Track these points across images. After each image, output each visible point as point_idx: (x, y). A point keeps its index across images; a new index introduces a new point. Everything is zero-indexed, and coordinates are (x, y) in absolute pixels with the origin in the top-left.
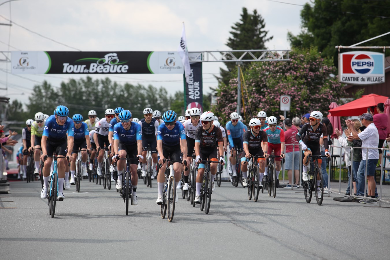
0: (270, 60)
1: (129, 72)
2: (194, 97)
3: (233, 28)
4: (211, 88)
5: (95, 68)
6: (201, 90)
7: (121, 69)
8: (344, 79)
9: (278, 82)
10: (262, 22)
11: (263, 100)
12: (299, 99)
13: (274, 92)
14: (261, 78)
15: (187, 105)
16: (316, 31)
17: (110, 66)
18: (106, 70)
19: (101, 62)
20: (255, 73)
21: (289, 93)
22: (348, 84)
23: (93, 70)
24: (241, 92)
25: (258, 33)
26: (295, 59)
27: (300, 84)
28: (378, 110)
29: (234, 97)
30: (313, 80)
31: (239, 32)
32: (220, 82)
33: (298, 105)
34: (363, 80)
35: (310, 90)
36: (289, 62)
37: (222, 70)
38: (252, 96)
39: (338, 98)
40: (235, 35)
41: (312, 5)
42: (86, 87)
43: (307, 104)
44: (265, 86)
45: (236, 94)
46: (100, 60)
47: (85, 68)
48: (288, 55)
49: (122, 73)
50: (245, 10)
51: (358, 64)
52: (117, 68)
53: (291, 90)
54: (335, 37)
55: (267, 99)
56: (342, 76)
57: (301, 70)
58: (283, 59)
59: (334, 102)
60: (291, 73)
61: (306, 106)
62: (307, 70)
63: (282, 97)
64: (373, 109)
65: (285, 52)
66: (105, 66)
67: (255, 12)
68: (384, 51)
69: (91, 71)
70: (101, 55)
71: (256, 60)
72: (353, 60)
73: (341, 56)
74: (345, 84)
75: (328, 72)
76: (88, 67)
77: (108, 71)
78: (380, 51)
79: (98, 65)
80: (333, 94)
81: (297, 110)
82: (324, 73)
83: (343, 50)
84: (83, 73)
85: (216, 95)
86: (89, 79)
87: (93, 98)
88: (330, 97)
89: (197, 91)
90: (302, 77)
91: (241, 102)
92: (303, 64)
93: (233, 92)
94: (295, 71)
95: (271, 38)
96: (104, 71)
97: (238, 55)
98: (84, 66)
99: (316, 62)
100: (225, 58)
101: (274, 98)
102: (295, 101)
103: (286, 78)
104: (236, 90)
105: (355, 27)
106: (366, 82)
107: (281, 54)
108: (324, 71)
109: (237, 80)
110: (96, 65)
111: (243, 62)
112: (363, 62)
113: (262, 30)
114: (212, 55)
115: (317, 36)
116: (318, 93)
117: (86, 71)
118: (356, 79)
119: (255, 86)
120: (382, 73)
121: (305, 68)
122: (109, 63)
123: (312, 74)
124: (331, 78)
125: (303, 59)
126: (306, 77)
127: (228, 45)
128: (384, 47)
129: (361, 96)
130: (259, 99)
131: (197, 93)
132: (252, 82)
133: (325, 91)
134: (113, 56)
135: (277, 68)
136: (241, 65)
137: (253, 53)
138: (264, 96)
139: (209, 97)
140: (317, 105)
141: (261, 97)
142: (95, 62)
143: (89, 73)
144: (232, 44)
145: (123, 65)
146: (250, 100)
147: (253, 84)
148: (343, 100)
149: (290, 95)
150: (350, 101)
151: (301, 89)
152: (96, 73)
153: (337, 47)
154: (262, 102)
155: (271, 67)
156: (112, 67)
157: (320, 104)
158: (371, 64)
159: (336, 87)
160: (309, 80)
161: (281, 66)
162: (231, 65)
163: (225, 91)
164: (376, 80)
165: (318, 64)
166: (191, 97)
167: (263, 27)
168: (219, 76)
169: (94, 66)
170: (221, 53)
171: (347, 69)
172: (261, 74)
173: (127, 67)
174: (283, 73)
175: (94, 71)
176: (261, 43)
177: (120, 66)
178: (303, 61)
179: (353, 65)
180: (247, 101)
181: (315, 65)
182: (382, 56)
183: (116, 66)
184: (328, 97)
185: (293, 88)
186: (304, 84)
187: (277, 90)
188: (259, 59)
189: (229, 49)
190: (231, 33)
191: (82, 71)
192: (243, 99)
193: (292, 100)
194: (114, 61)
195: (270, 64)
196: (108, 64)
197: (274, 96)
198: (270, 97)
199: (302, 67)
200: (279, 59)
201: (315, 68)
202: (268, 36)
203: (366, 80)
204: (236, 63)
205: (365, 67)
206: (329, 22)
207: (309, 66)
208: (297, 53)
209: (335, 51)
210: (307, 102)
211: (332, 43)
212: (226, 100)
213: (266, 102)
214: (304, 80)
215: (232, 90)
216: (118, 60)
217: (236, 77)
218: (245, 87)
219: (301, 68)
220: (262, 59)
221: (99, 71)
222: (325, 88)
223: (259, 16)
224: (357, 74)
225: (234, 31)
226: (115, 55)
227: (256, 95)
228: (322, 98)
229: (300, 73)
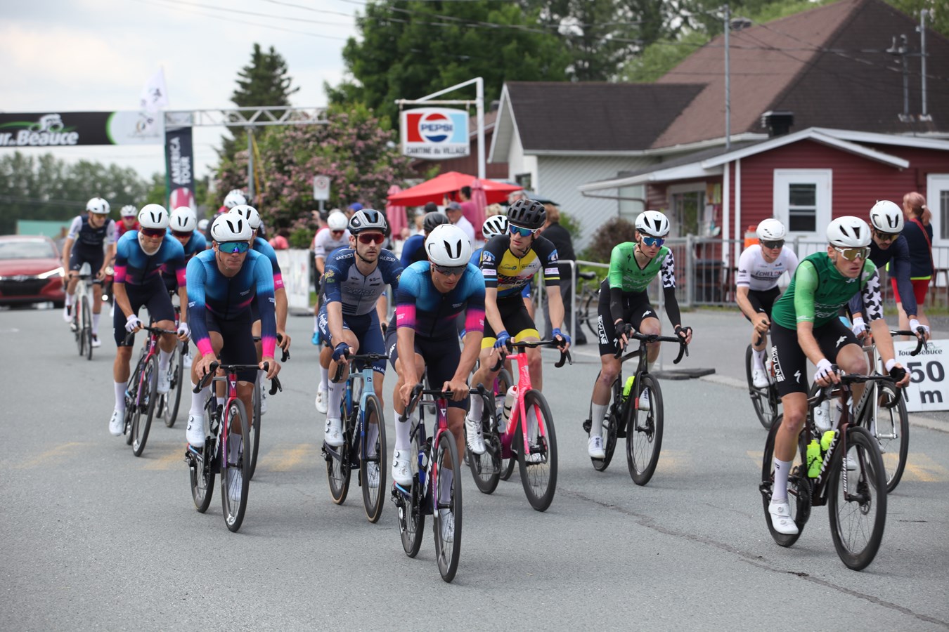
0: (297, 122)
1: (80, 142)
2: (182, 179)
3: (240, 74)
4: (208, 167)
5: (25, 138)
6: (191, 170)
7: (66, 139)
8: (410, 150)
9: (311, 156)
10: (282, 64)
11: (289, 183)
12: (344, 182)
13: (305, 170)
14: (284, 150)
15: (170, 192)
16: (366, 79)
17: (49, 134)
18: (44, 141)
19: (35, 129)
20: (274, 142)
21: (329, 172)
22: (417, 159)
23: (23, 140)
24: (254, 171)
25: (277, 81)
26: (334, 121)
27: (343, 158)
28: (462, 196)
29: (243, 180)
30: (363, 153)
31: (248, 81)
32: (221, 157)
33: (342, 191)
34: (437, 151)
35: (360, 168)
36: (325, 126)
37: (226, 140)
38: (272, 177)
39: (402, 180)
40: (244, 85)
41: (360, 39)
42: (15, 167)
43: (356, 189)
44: (290, 162)
45: (246, 174)
46: (32, 125)
47: (10, 138)
48: (324, 115)
49: (67, 145)
50: (257, 47)
51: (430, 128)
52: (60, 138)
53: (330, 167)
54: (395, 88)
55: (295, 181)
56: (406, 146)
57: (345, 138)
58: (317, 121)
59: (397, 184)
60: (329, 143)
61: (354, 192)
62: (354, 137)
63: (317, 179)
64: (453, 195)
65: (319, 111)
66: (43, 135)
67: (272, 50)
68: (468, 107)
69: (19, 141)
70: (35, 117)
71: (275, 122)
72: (423, 122)
73: (404, 116)
74: (411, 157)
75: (385, 140)
76: (14, 137)
77: (46, 142)
78: (462, 107)
79: (31, 134)
80: (394, 173)
81: (341, 199)
82: (379, 143)
83: (407, 107)
84: (8, 146)
85: (216, 178)
86: (18, 156)
87: (24, 184)
88: (390, 178)
89: (186, 170)
90: (346, 148)
91: (255, 187)
92: (347, 127)
93: (241, 172)
94: (336, 139)
95: (298, 89)
96: (41, 142)
97: (248, 115)
98: (8, 135)
99: (366, 125)
100: (227, 120)
101: (305, 181)
102: (338, 185)
103: (322, 149)
104: (246, 168)
105: (423, 76)
106: (442, 156)
107: (313, 114)
108: (379, 139)
109: (246, 153)
110: (26, 133)
111: (257, 127)
112: (437, 126)
113: (284, 77)
114: (208, 116)
115: (368, 86)
116: (371, 172)
117: (12, 142)
118: (427, 151)
119: (275, 161)
120: (464, 141)
121: (350, 135)
122: (49, 130)
123: (361, 144)
124: (389, 149)
125: (345, 121)
126: (351, 148)
127: (233, 100)
128: (468, 102)
129: (437, 175)
130: (282, 181)
131: (186, 175)
132: (270, 157)
133: (381, 169)
134: (54, 120)
135: (308, 136)
136: (253, 130)
137: (273, 112)
138: (290, 177)
139: (206, 181)
140: (370, 190)
141: (286, 178)
142: (25, 128)
143: (16, 145)
144: (239, 99)
145: (70, 132)
146: (268, 184)
147: (272, 159)
148: (409, 181)
149: (329, 176)
150: (418, 183)
151: (346, 166)
152: (28, 145)
153: (397, 102)
154: (287, 187)
155: (299, 134)
156: (52, 136)
157: (374, 189)
158: (448, 128)
159: (399, 163)
160: (357, 153)
161: (313, 133)
162: (237, 131)
163: (229, 171)
164: (457, 151)
165: (370, 129)
166: (177, 181)
167: (285, 72)
168: (220, 147)
169: (24, 135)
170: (223, 112)
171: (414, 136)
172: (284, 144)
173: (75, 136)
174: (319, 141)
175: (25, 142)
176: (283, 98)
177: (65, 135)
178: (345, 124)
179: (423, 128)
180: (263, 185)
181: (365, 130)
182: (463, 116)
183: (58, 135)
184: (386, 177)
185: (334, 165)
186: (349, 158)
187: (309, 169)
188: (280, 122)
189: (234, 107)
190: (238, 82)
191: (5, 143)
192: (257, 183)
193: (332, 183)
194: (55, 127)
195: (295, 129)
196: (45, 132)
197: (306, 176)
198: (300, 177)
199: (346, 132)
200: (310, 121)
201: (366, 134)
202: (293, 87)
203: (442, 152)
204: (246, 128)
205: (440, 132)
206: (384, 66)
207: (355, 131)
208: (337, 112)
209: (395, 109)
210: (356, 185)
211: (389, 96)
212: (232, 184)
213: (293, 186)
214: (348, 154)
215: (240, 168)
216: (61, 125)
217: (246, 148)
218: (261, 163)
219: (343, 134)
220: (285, 120)
221: (31, 142)
222: (381, 164)
223: (278, 57)
224: (428, 144)
225: (242, 79)
226: (57, 117)
227: (278, 176)
228: (377, 180)
229: (343, 141)
